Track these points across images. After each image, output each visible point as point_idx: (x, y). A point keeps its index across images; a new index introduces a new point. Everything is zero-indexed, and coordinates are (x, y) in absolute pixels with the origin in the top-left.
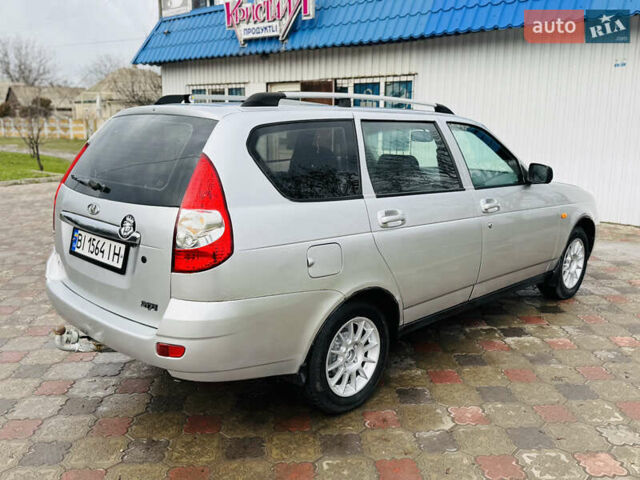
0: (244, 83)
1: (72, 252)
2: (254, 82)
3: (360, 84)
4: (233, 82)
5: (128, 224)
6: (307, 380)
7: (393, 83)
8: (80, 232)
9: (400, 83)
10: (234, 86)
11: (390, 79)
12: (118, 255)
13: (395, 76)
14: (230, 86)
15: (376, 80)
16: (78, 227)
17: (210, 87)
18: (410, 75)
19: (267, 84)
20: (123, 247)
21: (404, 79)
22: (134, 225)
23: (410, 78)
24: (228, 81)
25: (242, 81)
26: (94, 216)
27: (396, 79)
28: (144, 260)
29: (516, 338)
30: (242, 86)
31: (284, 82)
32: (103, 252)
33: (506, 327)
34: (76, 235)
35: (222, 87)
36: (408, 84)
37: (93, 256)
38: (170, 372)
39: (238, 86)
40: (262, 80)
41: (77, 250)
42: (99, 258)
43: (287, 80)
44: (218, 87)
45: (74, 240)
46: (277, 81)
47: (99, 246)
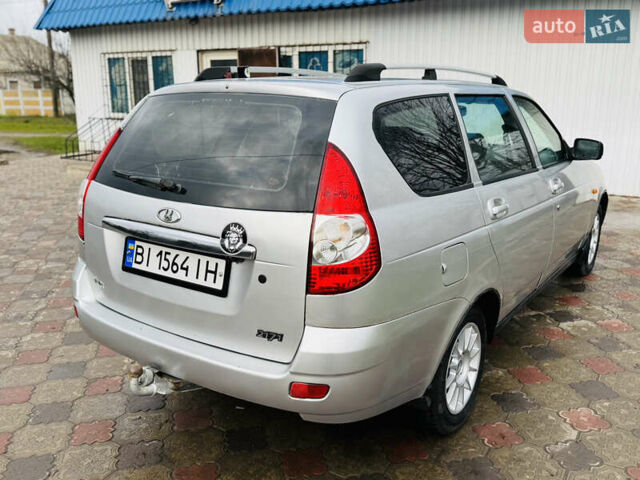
0: (171, 51)
1: (127, 268)
2: (182, 50)
3: (306, 53)
4: (157, 49)
5: (234, 235)
6: (432, 403)
7: (343, 51)
8: (137, 243)
9: (350, 51)
10: (159, 54)
11: (340, 48)
12: (215, 273)
13: (344, 44)
14: (154, 54)
15: (324, 48)
16: (132, 236)
17: (130, 55)
18: (360, 43)
19: (198, 51)
20: (222, 264)
21: (355, 47)
22: (244, 237)
23: (361, 47)
24: (151, 49)
25: (168, 48)
26: (172, 225)
27: (347, 47)
28: (262, 279)
29: (569, 323)
30: (169, 54)
31: (218, 50)
32: (187, 269)
33: (551, 311)
34: (131, 246)
35: (144, 55)
36: (359, 53)
37: (169, 274)
38: (302, 416)
39: (164, 54)
40: (191, 47)
41: (135, 266)
42: (180, 276)
43: (222, 47)
44: (139, 55)
45: (127, 254)
46: (209, 48)
47: (179, 261)
